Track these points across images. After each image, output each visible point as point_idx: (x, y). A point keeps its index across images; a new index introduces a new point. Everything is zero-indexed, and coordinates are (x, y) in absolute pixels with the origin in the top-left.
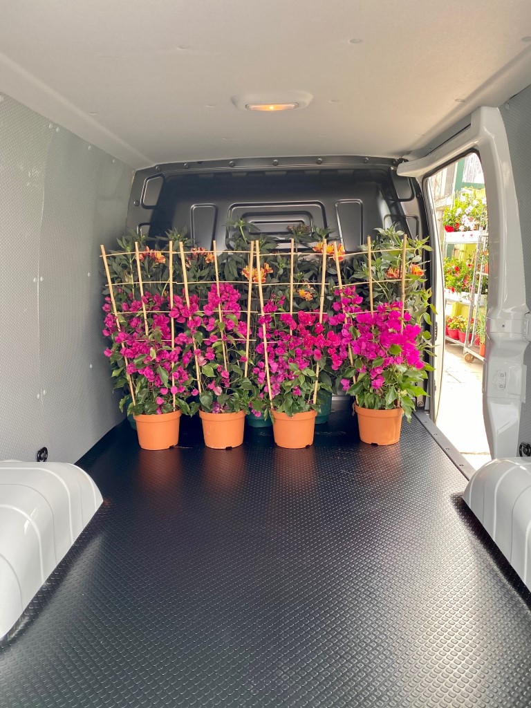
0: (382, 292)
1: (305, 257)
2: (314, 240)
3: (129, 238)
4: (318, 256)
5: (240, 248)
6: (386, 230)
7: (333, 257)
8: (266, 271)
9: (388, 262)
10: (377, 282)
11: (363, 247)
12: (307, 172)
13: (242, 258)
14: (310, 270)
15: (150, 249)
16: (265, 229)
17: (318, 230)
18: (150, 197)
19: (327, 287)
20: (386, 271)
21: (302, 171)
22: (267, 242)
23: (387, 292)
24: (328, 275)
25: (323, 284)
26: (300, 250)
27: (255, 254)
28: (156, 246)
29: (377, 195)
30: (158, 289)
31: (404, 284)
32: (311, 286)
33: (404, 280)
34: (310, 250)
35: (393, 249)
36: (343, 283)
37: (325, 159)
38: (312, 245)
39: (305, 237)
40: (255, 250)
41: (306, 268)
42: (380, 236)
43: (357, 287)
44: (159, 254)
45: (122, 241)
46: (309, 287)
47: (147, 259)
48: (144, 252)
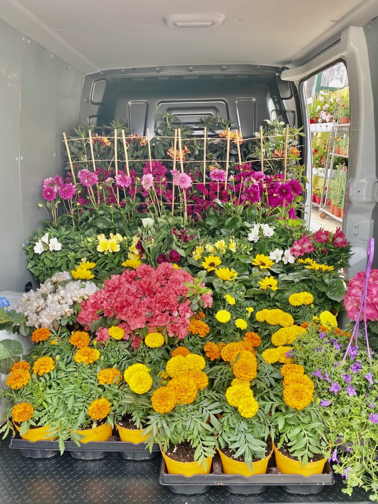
0: (270, 167)
1: (213, 141)
2: (219, 128)
3: (83, 127)
4: (223, 141)
5: (166, 135)
6: (272, 121)
7: (235, 141)
8: (185, 151)
9: (274, 145)
10: (266, 160)
11: (257, 134)
12: (214, 77)
13: (167, 142)
14: (218, 151)
15: (99, 135)
16: (184, 120)
17: (223, 121)
18: (97, 96)
19: (230, 163)
20: (273, 151)
21: (211, 76)
22: (186, 130)
23: (273, 167)
24: (231, 155)
25: (228, 161)
26: (209, 136)
27: (178, 139)
28: (103, 133)
29: (266, 95)
30: (106, 166)
31: (286, 162)
32: (218, 163)
33: (286, 158)
34: (217, 136)
35: (278, 135)
36: (242, 161)
37: (228, 66)
38: (218, 132)
39: (213, 125)
40: (178, 136)
41: (214, 149)
42: (268, 125)
43: (253, 163)
44: (105, 139)
45: (78, 129)
46: (217, 164)
47: (97, 143)
48: (94, 138)
